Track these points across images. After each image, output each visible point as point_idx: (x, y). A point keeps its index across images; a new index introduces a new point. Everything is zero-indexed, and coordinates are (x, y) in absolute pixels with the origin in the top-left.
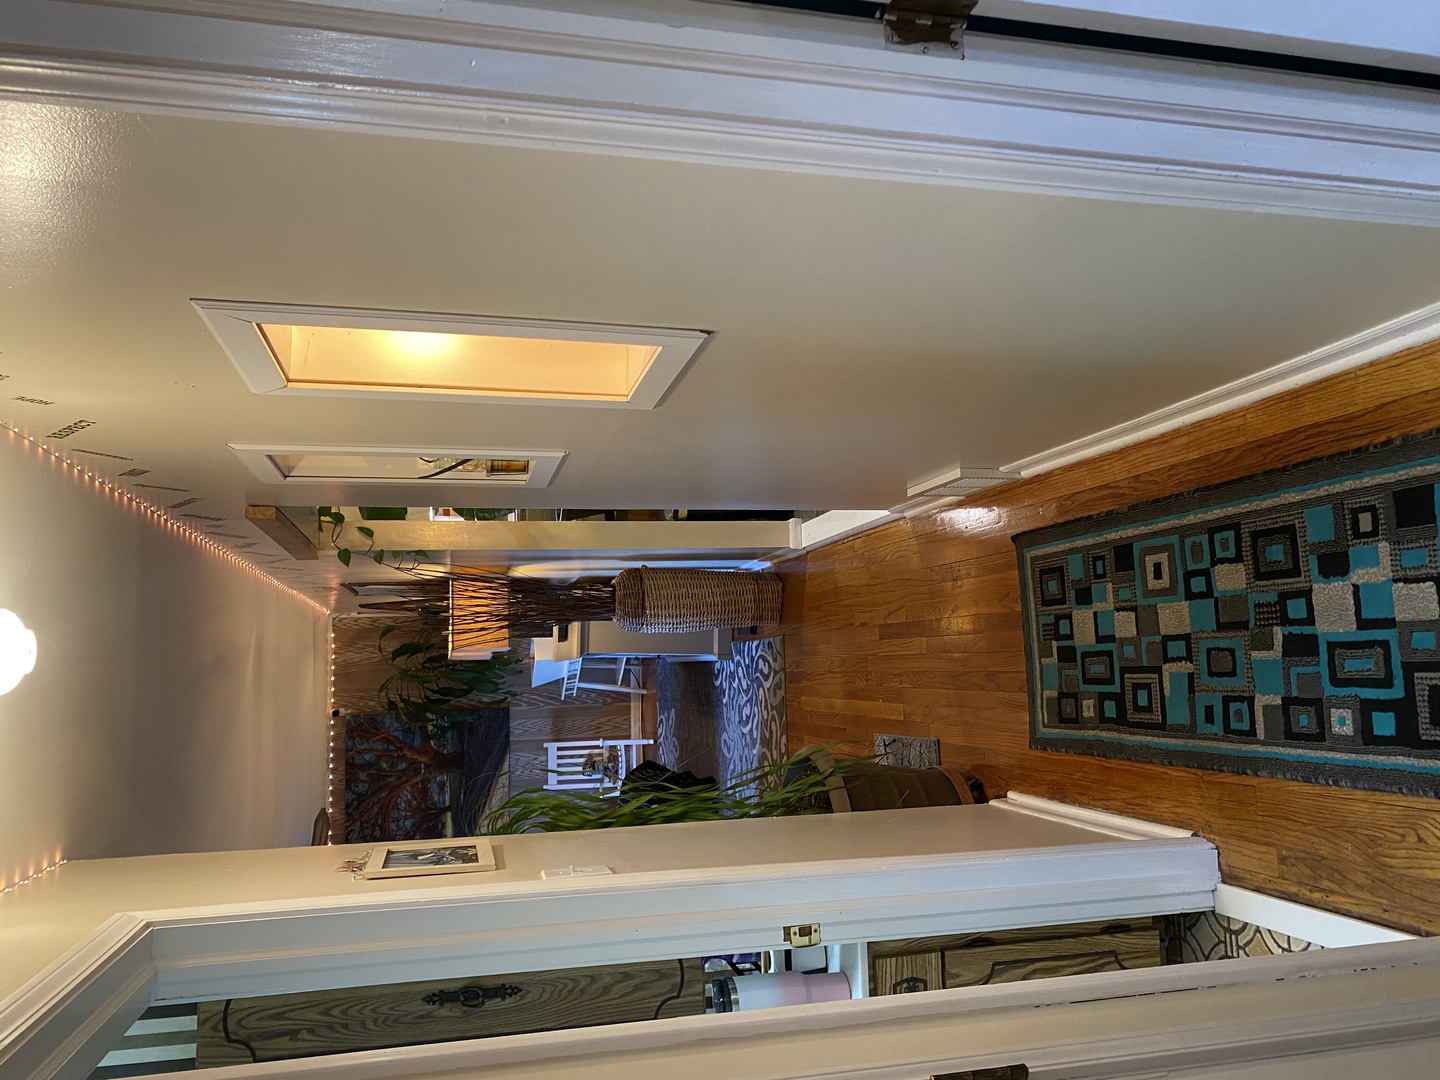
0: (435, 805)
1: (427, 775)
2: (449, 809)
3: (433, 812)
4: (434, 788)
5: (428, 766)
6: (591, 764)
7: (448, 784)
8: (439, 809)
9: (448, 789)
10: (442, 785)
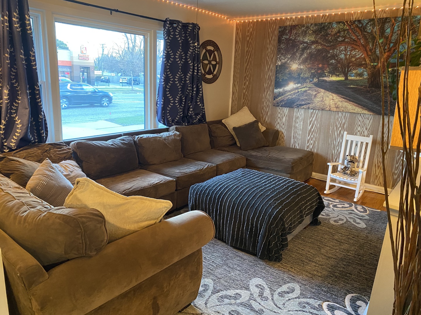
0: (350, 71)
1: (369, 67)
2: (346, 79)
3: (346, 70)
4: (360, 70)
5: (374, 67)
6: (353, 161)
7: (361, 78)
8: (347, 74)
9: (358, 78)
10: (361, 75)
